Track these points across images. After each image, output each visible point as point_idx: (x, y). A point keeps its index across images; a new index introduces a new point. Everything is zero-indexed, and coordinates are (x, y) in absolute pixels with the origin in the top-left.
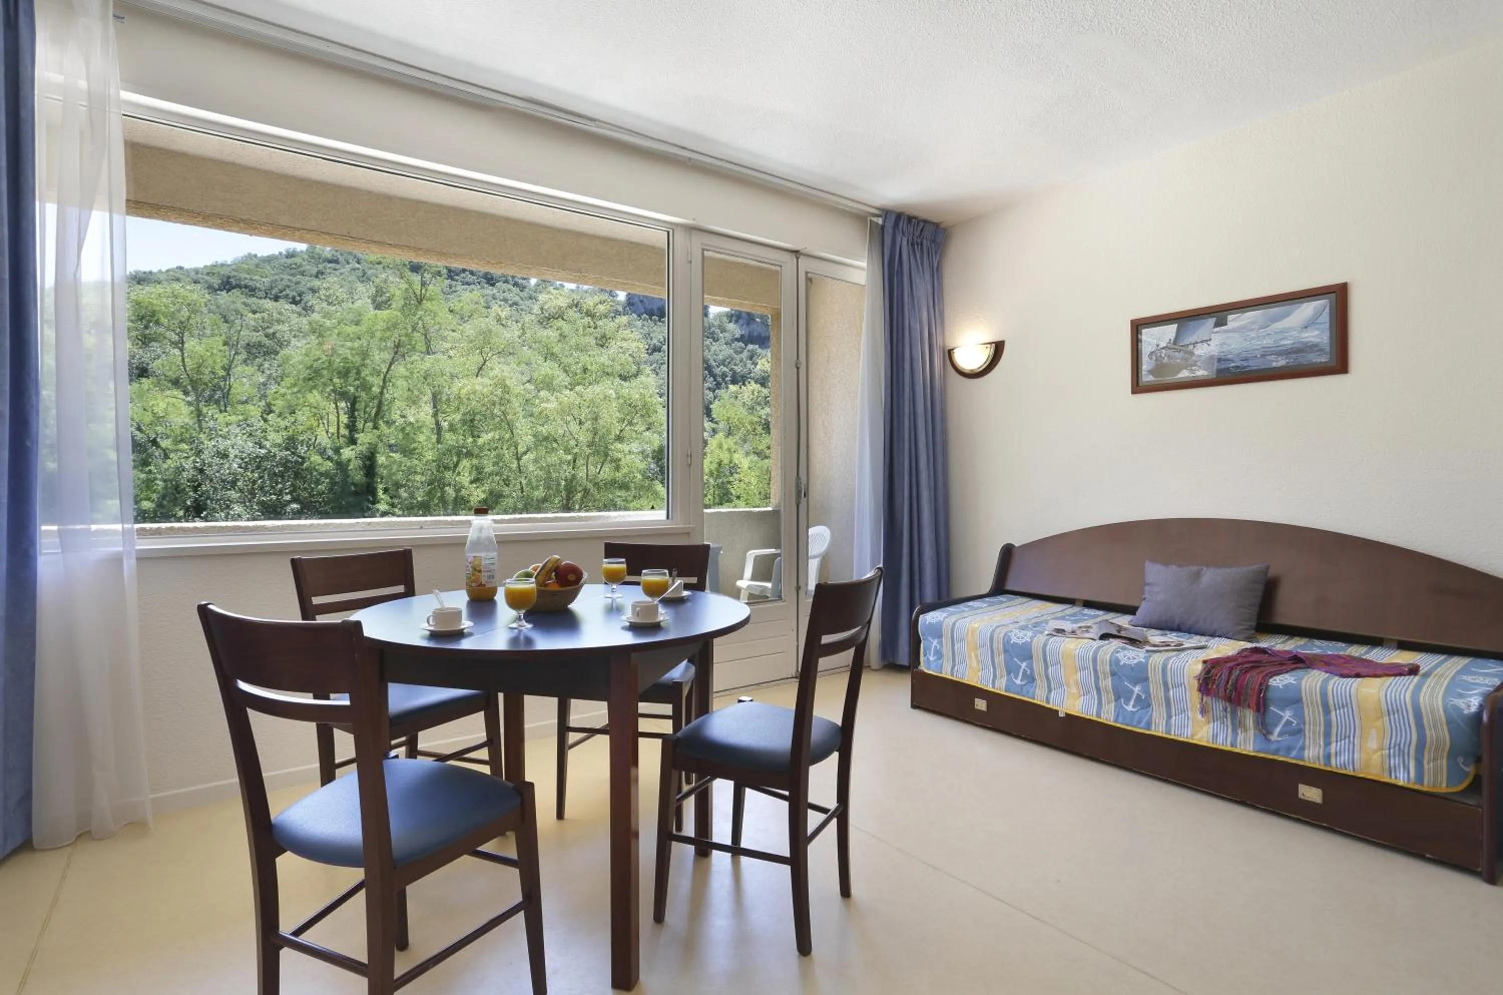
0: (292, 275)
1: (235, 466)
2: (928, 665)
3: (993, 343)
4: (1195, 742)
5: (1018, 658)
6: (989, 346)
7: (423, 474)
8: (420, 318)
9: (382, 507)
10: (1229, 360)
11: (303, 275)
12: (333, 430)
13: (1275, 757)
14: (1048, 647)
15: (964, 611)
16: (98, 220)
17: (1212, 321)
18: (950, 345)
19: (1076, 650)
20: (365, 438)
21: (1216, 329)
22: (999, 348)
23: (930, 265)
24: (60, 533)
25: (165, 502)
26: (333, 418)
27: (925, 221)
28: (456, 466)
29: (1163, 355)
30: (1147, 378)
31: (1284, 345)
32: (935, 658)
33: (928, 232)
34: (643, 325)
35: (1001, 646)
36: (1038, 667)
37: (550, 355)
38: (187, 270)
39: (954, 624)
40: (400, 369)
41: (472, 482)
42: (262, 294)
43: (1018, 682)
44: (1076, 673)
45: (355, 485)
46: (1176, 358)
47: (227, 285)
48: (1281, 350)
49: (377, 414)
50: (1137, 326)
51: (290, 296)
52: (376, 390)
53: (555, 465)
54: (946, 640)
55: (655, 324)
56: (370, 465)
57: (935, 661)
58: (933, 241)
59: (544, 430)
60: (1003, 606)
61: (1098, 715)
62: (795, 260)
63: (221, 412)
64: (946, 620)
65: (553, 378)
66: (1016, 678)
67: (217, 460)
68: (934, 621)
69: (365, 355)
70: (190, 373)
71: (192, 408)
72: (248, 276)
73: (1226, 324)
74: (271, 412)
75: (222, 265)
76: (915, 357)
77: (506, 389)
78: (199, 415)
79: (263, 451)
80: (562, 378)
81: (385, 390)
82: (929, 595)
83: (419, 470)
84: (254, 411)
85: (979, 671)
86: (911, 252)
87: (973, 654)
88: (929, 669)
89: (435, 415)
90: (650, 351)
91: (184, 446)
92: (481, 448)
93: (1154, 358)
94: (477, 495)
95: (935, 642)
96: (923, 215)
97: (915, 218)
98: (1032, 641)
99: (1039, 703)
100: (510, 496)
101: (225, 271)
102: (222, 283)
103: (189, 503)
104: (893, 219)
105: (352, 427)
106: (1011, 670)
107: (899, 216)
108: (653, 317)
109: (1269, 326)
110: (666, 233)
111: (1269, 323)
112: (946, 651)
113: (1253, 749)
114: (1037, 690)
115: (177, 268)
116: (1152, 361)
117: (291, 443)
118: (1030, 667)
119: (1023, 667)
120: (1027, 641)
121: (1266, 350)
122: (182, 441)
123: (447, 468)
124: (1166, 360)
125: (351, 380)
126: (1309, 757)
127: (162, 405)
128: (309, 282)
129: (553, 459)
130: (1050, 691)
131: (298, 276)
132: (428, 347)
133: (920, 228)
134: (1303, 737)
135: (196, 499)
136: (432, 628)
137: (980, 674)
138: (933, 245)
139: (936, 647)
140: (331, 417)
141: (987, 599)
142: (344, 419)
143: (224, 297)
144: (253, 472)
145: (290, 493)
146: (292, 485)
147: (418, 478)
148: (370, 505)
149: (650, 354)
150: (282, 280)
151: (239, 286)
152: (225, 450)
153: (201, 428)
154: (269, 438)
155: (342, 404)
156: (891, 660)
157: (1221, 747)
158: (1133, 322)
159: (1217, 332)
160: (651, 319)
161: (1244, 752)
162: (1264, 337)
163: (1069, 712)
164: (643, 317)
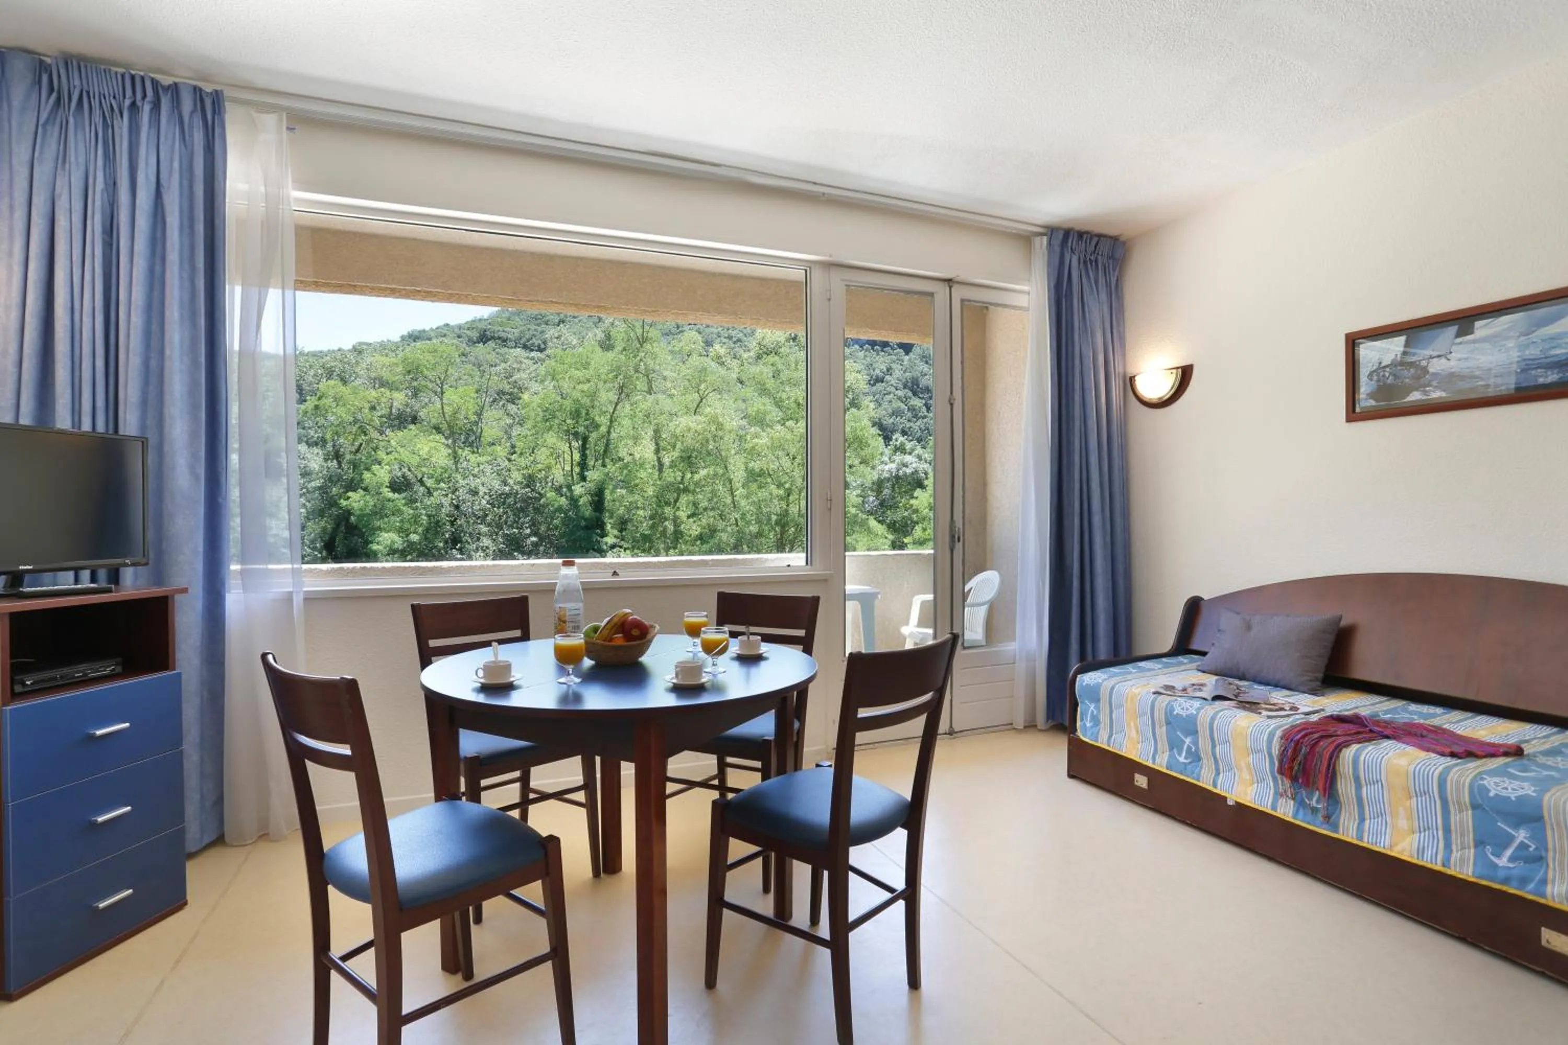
0: (539, 325)
1: (484, 502)
2: (1085, 732)
3: (1177, 368)
4: (1393, 854)
5: (1182, 732)
6: (1174, 371)
7: (644, 508)
8: (641, 360)
9: (610, 540)
10: (1477, 377)
11: (547, 324)
12: (568, 468)
13: (1504, 888)
14: (1216, 722)
15: (1130, 673)
16: (274, 296)
17: (1453, 330)
18: (1131, 371)
19: (1248, 728)
20: (593, 475)
21: (1459, 340)
22: (1185, 374)
23: (1108, 285)
24: (242, 572)
25: (429, 536)
26: (567, 457)
27: (1100, 236)
28: (676, 501)
29: (1387, 375)
30: (1365, 401)
31: (1556, 355)
32: (1091, 724)
33: (1104, 248)
34: (866, 356)
35: (1163, 717)
36: (1204, 744)
37: (763, 391)
38: (452, 326)
39: (1113, 688)
40: (625, 408)
41: (689, 517)
42: (512, 344)
43: (1182, 759)
44: (1249, 755)
45: (585, 520)
46: (1405, 378)
47: (484, 338)
48: (1551, 362)
49: (605, 451)
50: (1352, 342)
51: (536, 344)
52: (603, 429)
53: (766, 500)
54: (1104, 705)
55: (878, 354)
56: (598, 501)
57: (1092, 727)
58: (1112, 257)
59: (756, 465)
60: (1183, 667)
61: (1274, 808)
62: (948, 289)
63: (473, 452)
64: (1105, 683)
65: (765, 413)
66: (1180, 755)
67: (468, 497)
68: (1092, 682)
69: (593, 396)
70: (448, 419)
71: (450, 451)
72: (500, 328)
73: (1472, 333)
74: (515, 452)
75: (480, 320)
76: (1086, 386)
77: (720, 426)
78: (455, 457)
79: (507, 488)
80: (775, 414)
81: (612, 430)
82: (1103, 650)
83: (640, 504)
84: (501, 451)
85: (1139, 743)
86: (1083, 273)
87: (1132, 724)
88: (1085, 736)
89: (657, 451)
90: (872, 382)
91: (442, 485)
92: (697, 484)
93: (1375, 378)
94: (693, 528)
95: (1092, 707)
96: (1097, 230)
97: (1087, 232)
98: (1198, 713)
99: (1204, 786)
100: (723, 530)
101: (482, 326)
102: (481, 335)
103: (447, 536)
104: (1061, 236)
105: (583, 465)
106: (1175, 745)
107: (1067, 233)
108: (875, 348)
109: (1533, 332)
110: (804, 271)
111: (1534, 329)
112: (1104, 718)
113: (1473, 872)
114: (1203, 771)
115: (444, 325)
116: (1373, 382)
117: (530, 481)
118: (1196, 743)
119: (1187, 743)
120: (1192, 714)
121: (1530, 362)
122: (442, 480)
123: (668, 504)
124: (1390, 380)
125: (581, 421)
126: (1553, 893)
127: (426, 449)
128: (551, 332)
129: (762, 494)
130: (1218, 774)
131: (543, 326)
132: (650, 388)
133: (1094, 243)
134: (1545, 865)
135: (453, 533)
136: (482, 681)
137: (1139, 746)
138: (1111, 262)
139: (1093, 712)
140: (566, 455)
141: (1164, 660)
142: (577, 457)
143: (480, 349)
144: (499, 508)
145: (530, 527)
146: (532, 520)
147: (641, 512)
148: (599, 539)
149: (873, 385)
150: (529, 330)
151: (493, 338)
152: (476, 488)
153: (457, 470)
154: (512, 476)
155: (575, 444)
156: (1060, 721)
157: (1429, 866)
158: (1348, 336)
159: (1460, 343)
160: (873, 349)
161: (1461, 876)
162: (1527, 346)
163: (1239, 800)
164: (865, 347)
